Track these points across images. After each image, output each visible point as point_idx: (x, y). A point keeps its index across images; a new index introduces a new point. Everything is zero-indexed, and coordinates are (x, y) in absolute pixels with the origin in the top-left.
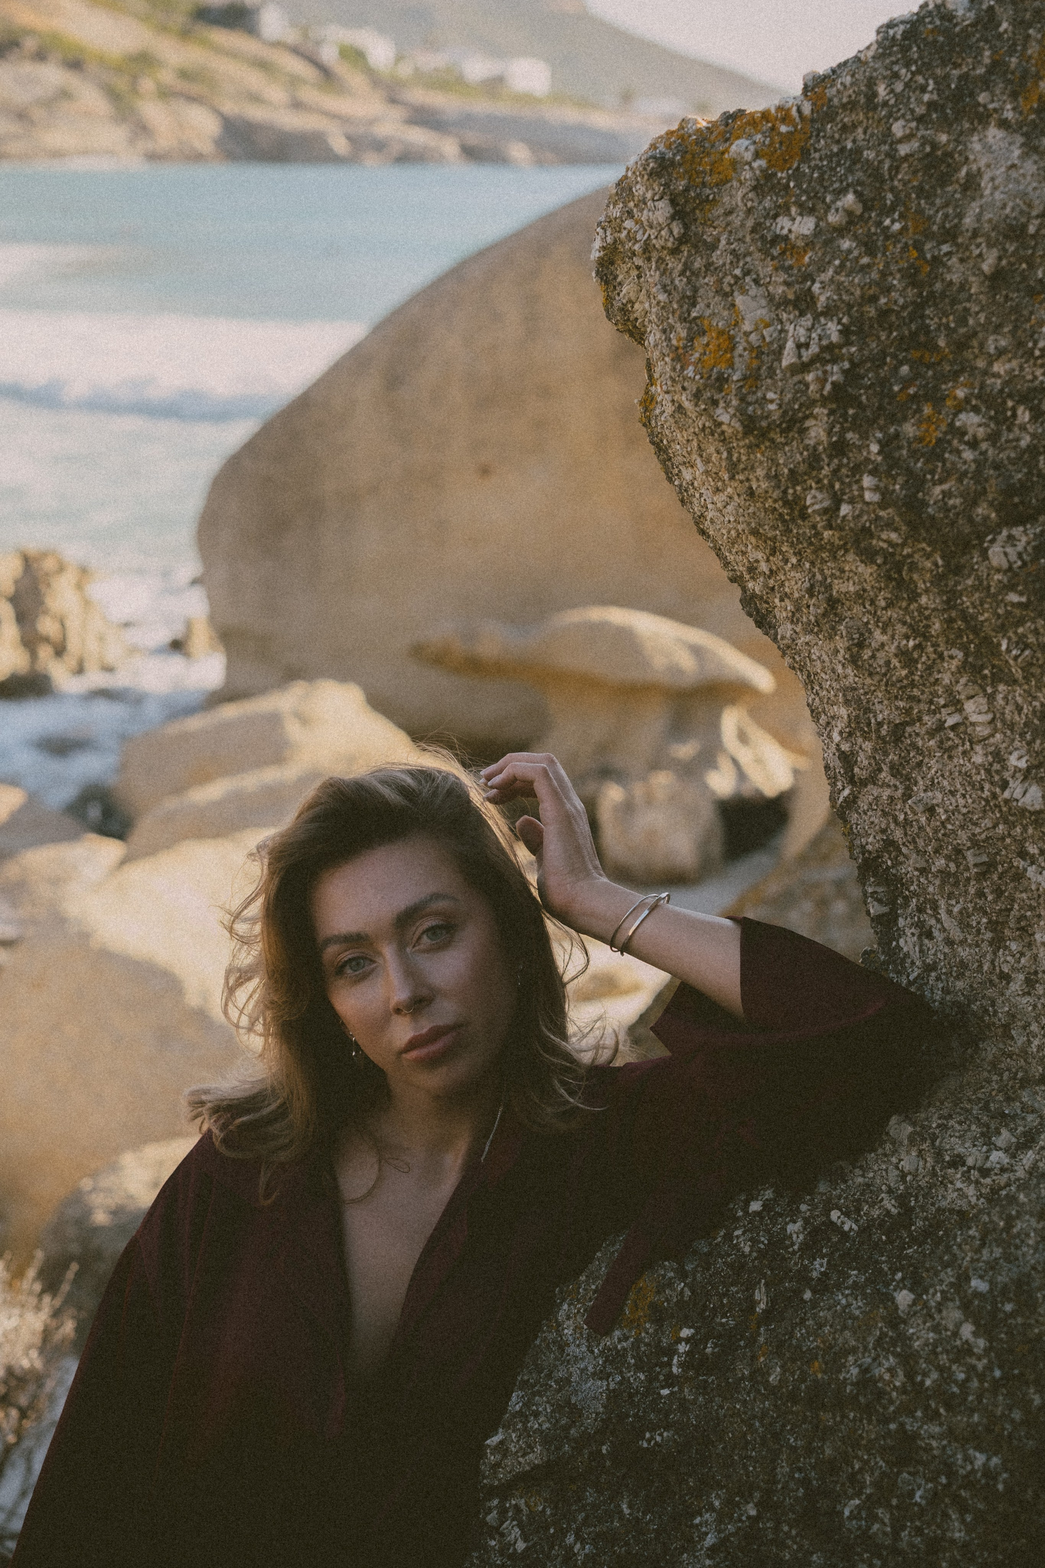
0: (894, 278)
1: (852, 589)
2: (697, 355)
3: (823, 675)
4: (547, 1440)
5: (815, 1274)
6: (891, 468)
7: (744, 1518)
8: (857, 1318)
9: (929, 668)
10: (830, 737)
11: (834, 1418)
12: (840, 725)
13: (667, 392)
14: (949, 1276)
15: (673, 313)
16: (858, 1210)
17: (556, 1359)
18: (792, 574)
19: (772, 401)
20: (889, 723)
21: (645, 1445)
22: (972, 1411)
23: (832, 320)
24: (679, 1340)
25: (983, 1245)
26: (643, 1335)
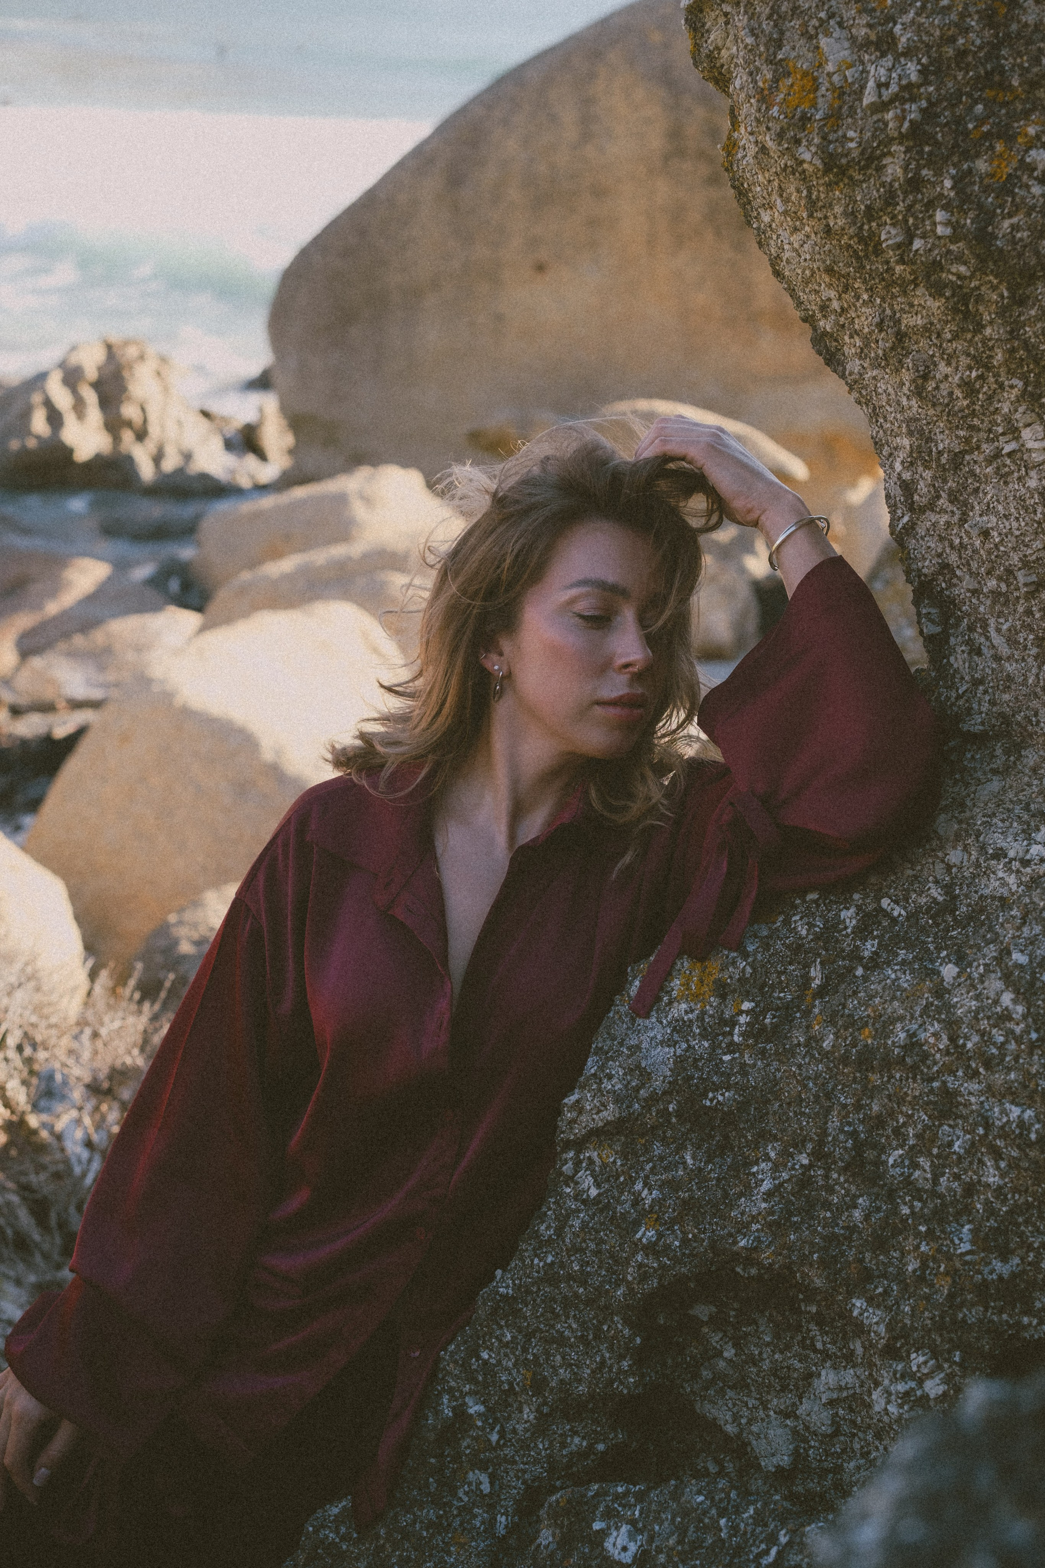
0: (973, 20)
1: (919, 322)
2: (782, 96)
3: (888, 408)
4: (618, 1100)
5: (866, 954)
6: (963, 202)
7: (797, 1167)
8: (906, 989)
9: (990, 398)
10: (892, 467)
11: (882, 1077)
12: (902, 455)
13: (751, 133)
14: (991, 951)
15: (760, 56)
16: (906, 899)
17: (628, 1028)
18: (863, 310)
19: (852, 140)
20: (949, 452)
21: (708, 1103)
22: (1009, 1070)
23: (911, 61)
24: (741, 1012)
25: (1024, 923)
26: (708, 1007)
